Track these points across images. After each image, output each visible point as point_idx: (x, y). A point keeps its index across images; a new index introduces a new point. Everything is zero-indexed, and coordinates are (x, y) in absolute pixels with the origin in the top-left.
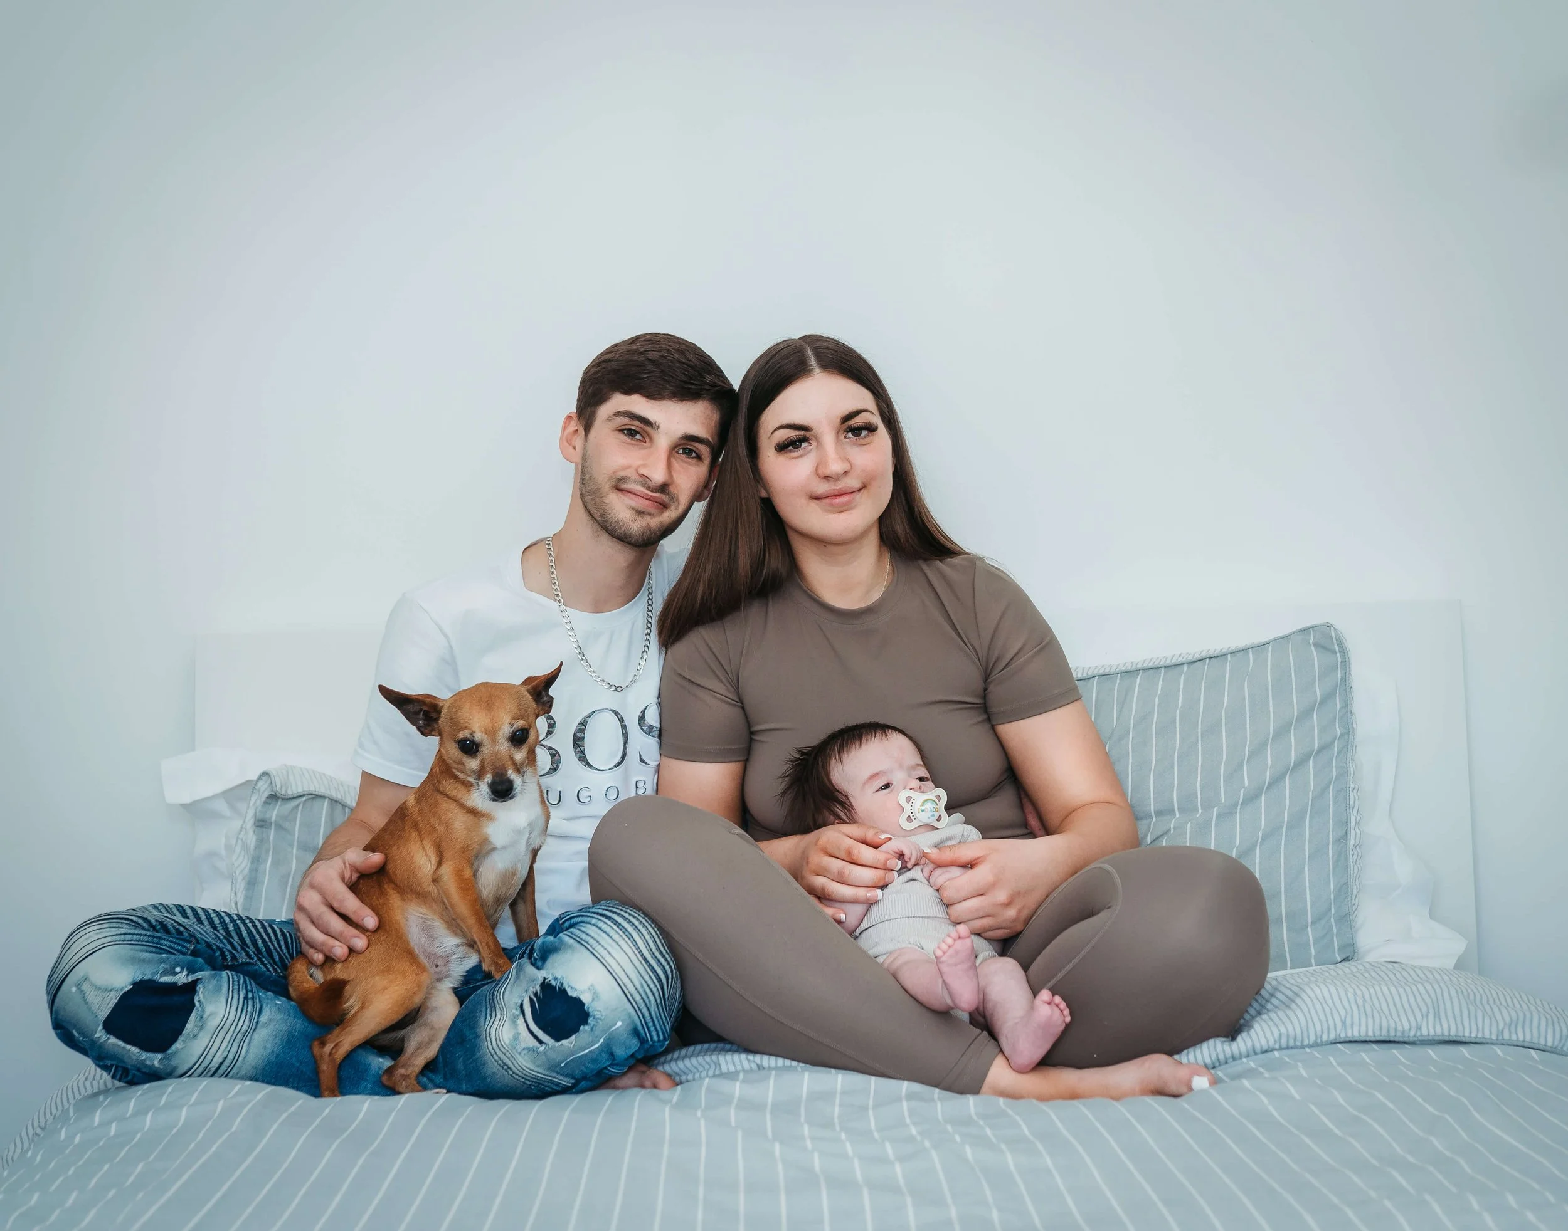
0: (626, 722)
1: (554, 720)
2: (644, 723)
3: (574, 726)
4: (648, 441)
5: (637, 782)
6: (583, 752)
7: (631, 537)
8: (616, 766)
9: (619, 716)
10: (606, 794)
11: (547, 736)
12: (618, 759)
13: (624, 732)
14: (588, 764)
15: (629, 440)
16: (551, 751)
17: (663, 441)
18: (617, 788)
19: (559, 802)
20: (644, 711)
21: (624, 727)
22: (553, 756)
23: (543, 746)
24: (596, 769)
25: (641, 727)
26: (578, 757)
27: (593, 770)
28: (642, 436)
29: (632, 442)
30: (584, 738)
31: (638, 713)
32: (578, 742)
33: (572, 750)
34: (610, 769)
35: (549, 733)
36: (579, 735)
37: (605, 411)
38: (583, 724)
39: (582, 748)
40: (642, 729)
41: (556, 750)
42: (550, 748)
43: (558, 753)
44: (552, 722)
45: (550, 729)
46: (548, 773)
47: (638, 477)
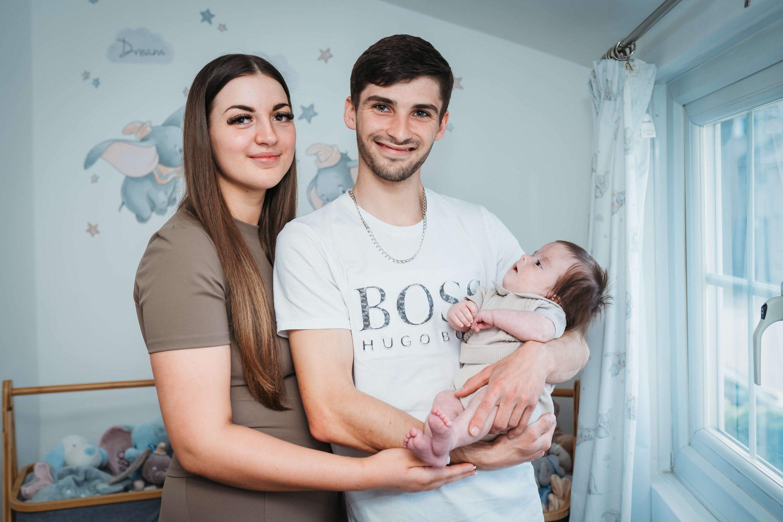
0: (431, 293)
1: (384, 292)
2: (443, 294)
3: (397, 296)
4: (392, 111)
5: (442, 333)
6: (404, 313)
7: (390, 176)
8: (426, 321)
9: (425, 289)
10: (421, 340)
11: (381, 302)
12: (427, 316)
13: (430, 299)
14: (407, 321)
15: (380, 112)
16: (384, 312)
17: (403, 111)
18: (427, 335)
19: (392, 346)
20: (443, 286)
21: (429, 296)
22: (385, 315)
23: (379, 308)
24: (413, 324)
25: (442, 296)
26: (401, 316)
27: (410, 325)
28: (388, 108)
29: (382, 113)
30: (404, 303)
31: (439, 288)
32: (400, 306)
33: (397, 312)
34: (422, 323)
35: (382, 300)
36: (400, 301)
37: (365, 95)
38: (403, 295)
39: (403, 310)
40: (443, 298)
41: (387, 312)
42: (383, 310)
43: (388, 314)
44: (383, 293)
45: (382, 298)
46: (383, 326)
47: (388, 137)
